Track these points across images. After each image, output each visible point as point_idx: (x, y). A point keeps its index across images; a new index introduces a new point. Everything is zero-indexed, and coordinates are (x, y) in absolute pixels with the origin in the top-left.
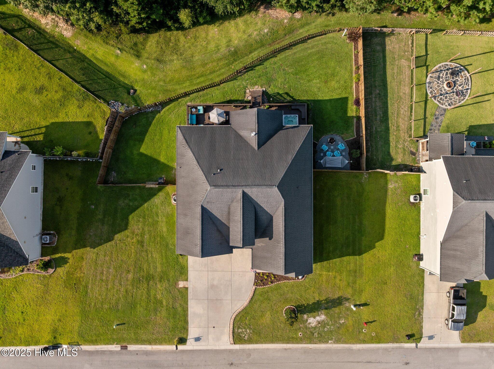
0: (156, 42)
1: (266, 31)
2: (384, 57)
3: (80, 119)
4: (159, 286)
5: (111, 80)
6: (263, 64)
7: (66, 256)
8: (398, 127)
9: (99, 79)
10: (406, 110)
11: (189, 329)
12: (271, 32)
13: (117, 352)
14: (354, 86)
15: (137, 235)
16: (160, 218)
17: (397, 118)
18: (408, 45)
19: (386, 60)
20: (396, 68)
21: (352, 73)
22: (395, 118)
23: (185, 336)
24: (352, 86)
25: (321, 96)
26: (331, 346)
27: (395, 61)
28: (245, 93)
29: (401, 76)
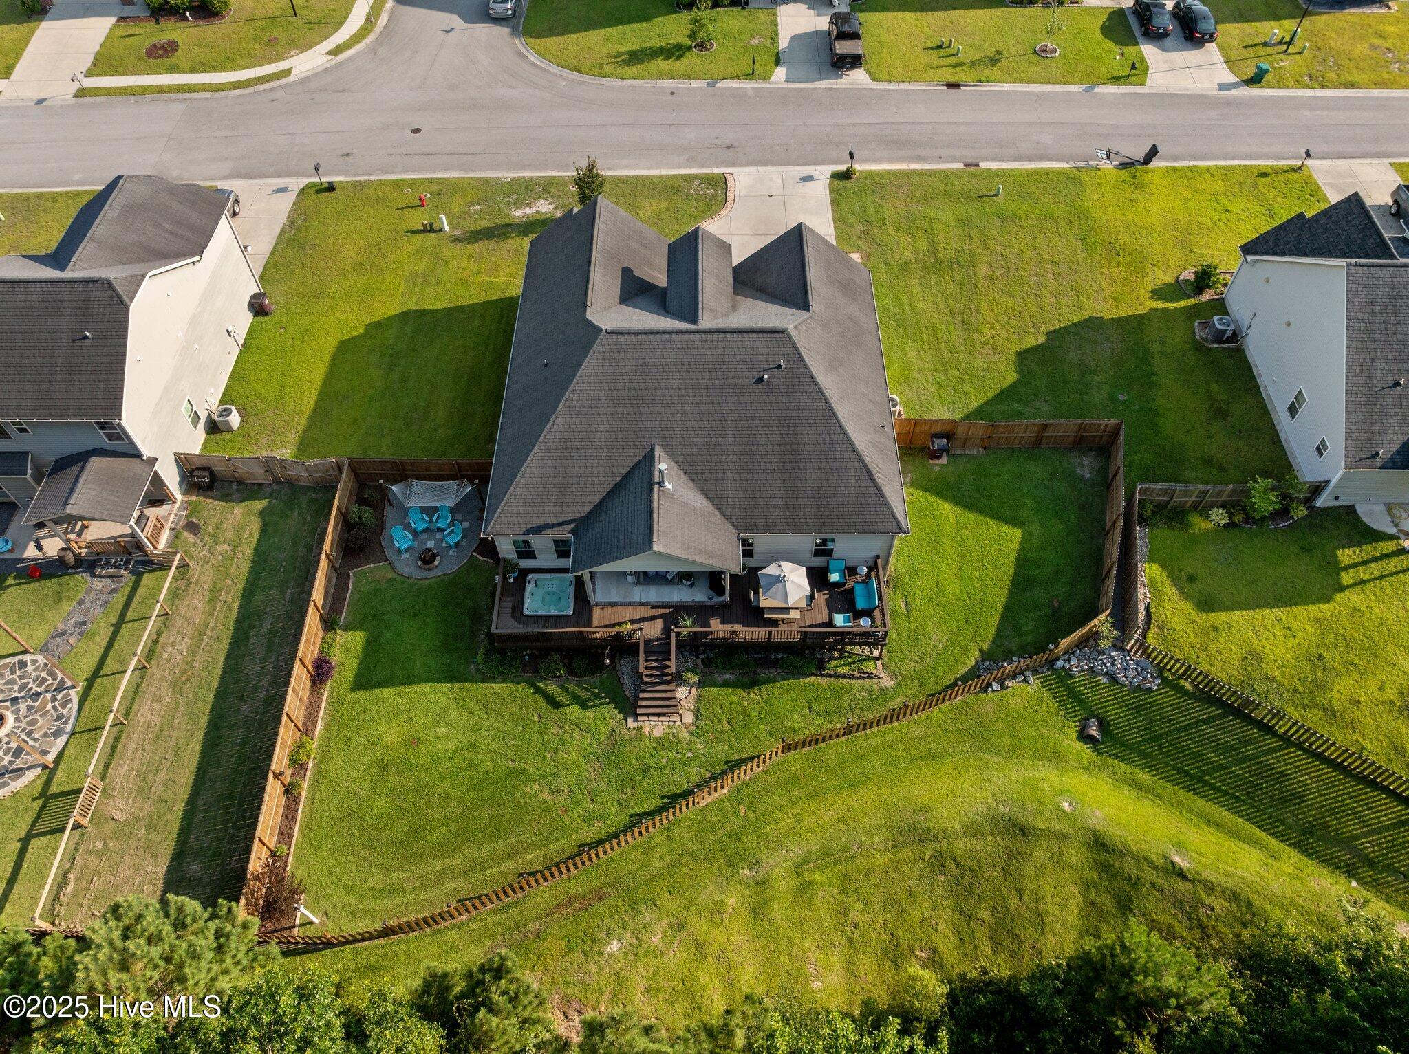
0: (1048, 920)
1: (615, 945)
2: (184, 832)
3: (1239, 617)
4: (909, 254)
5: (1179, 770)
6: (631, 816)
7: (1159, 302)
8: (213, 600)
9: (1223, 767)
10: (170, 649)
11: (828, 192)
12: (594, 940)
13: (986, 159)
14: (319, 727)
15: (985, 344)
16: (930, 378)
17: (206, 626)
18: (79, 879)
19: (183, 819)
20: (157, 788)
21: (317, 773)
22: (212, 624)
23: (836, 182)
24: (328, 727)
25: (440, 694)
26: (507, 175)
27: (150, 817)
28: (698, 714)
29: (147, 757)
